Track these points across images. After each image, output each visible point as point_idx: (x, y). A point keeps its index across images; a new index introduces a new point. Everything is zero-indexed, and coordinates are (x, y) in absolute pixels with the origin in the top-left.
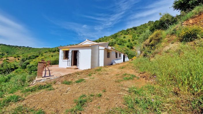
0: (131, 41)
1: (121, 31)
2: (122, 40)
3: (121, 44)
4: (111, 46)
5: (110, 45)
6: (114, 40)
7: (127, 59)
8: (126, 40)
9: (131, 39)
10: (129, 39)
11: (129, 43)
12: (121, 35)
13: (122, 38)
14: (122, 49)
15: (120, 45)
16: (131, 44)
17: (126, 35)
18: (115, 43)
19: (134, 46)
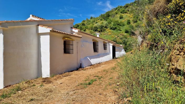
0: (132, 23)
1: (117, 9)
2: (117, 21)
3: (116, 28)
4: (99, 32)
5: (98, 30)
6: (105, 23)
7: (120, 53)
8: (124, 21)
9: (131, 20)
10: (129, 19)
11: (128, 26)
12: (117, 13)
13: (117, 18)
14: (117, 36)
15: (114, 30)
16: (132, 28)
17: (123, 13)
18: (106, 27)
19: (135, 30)
